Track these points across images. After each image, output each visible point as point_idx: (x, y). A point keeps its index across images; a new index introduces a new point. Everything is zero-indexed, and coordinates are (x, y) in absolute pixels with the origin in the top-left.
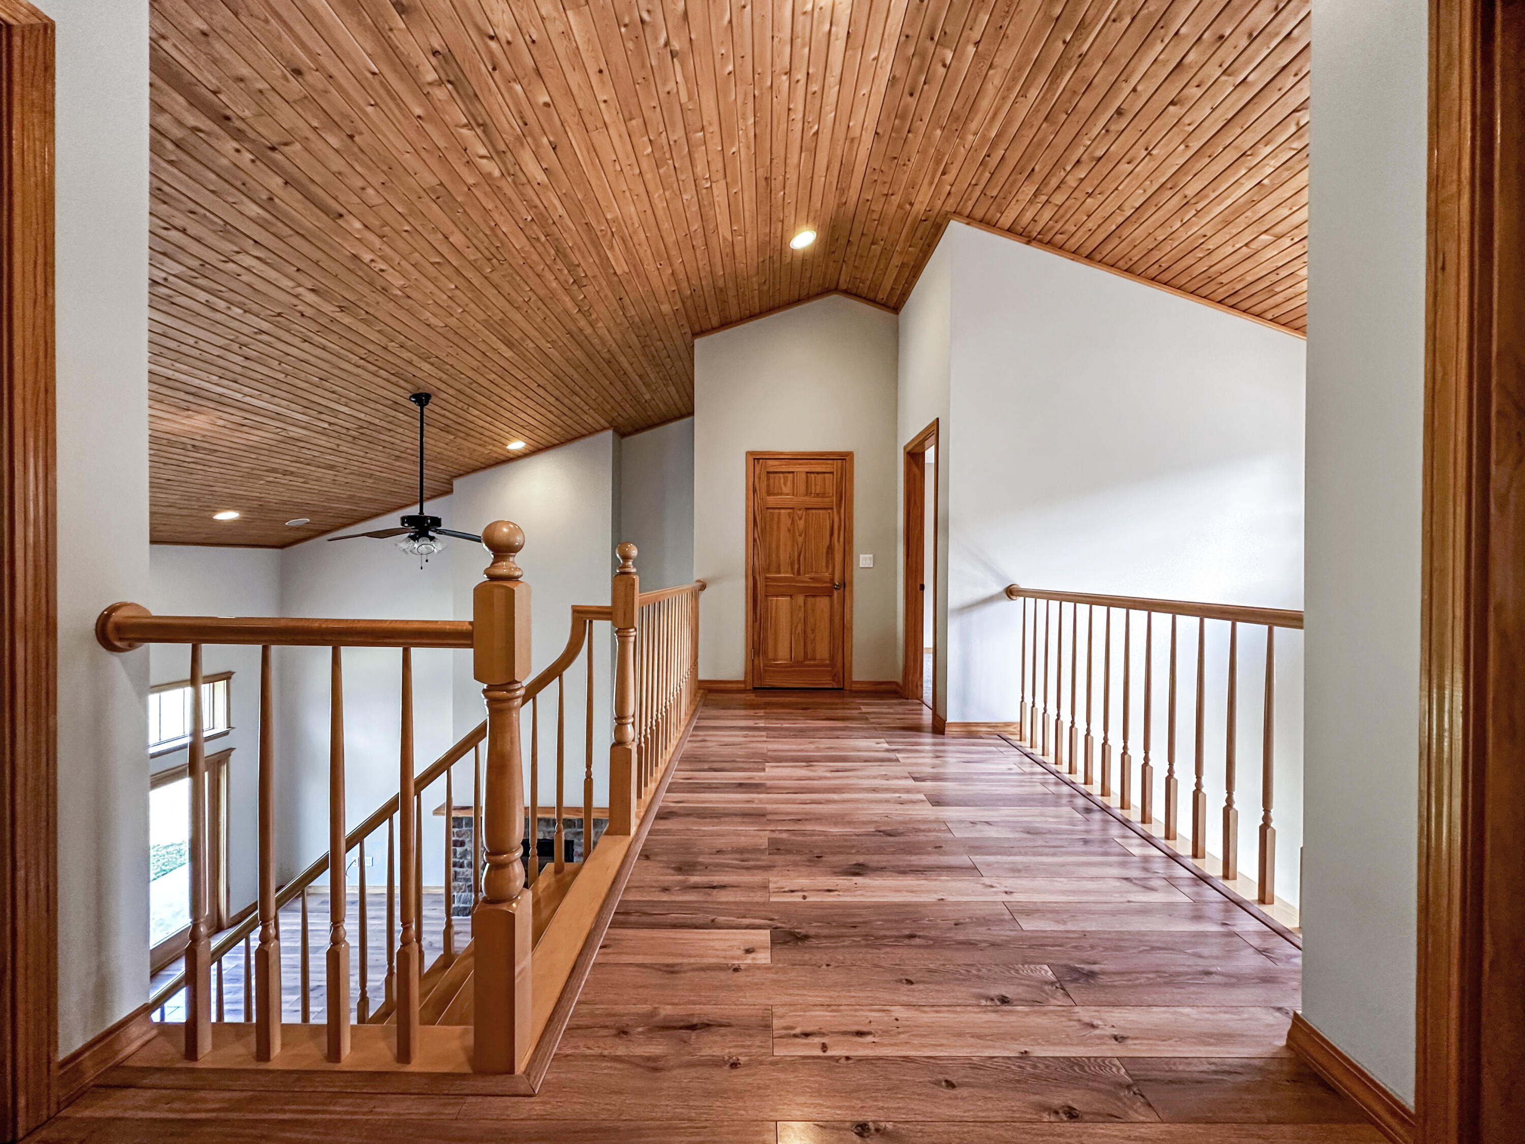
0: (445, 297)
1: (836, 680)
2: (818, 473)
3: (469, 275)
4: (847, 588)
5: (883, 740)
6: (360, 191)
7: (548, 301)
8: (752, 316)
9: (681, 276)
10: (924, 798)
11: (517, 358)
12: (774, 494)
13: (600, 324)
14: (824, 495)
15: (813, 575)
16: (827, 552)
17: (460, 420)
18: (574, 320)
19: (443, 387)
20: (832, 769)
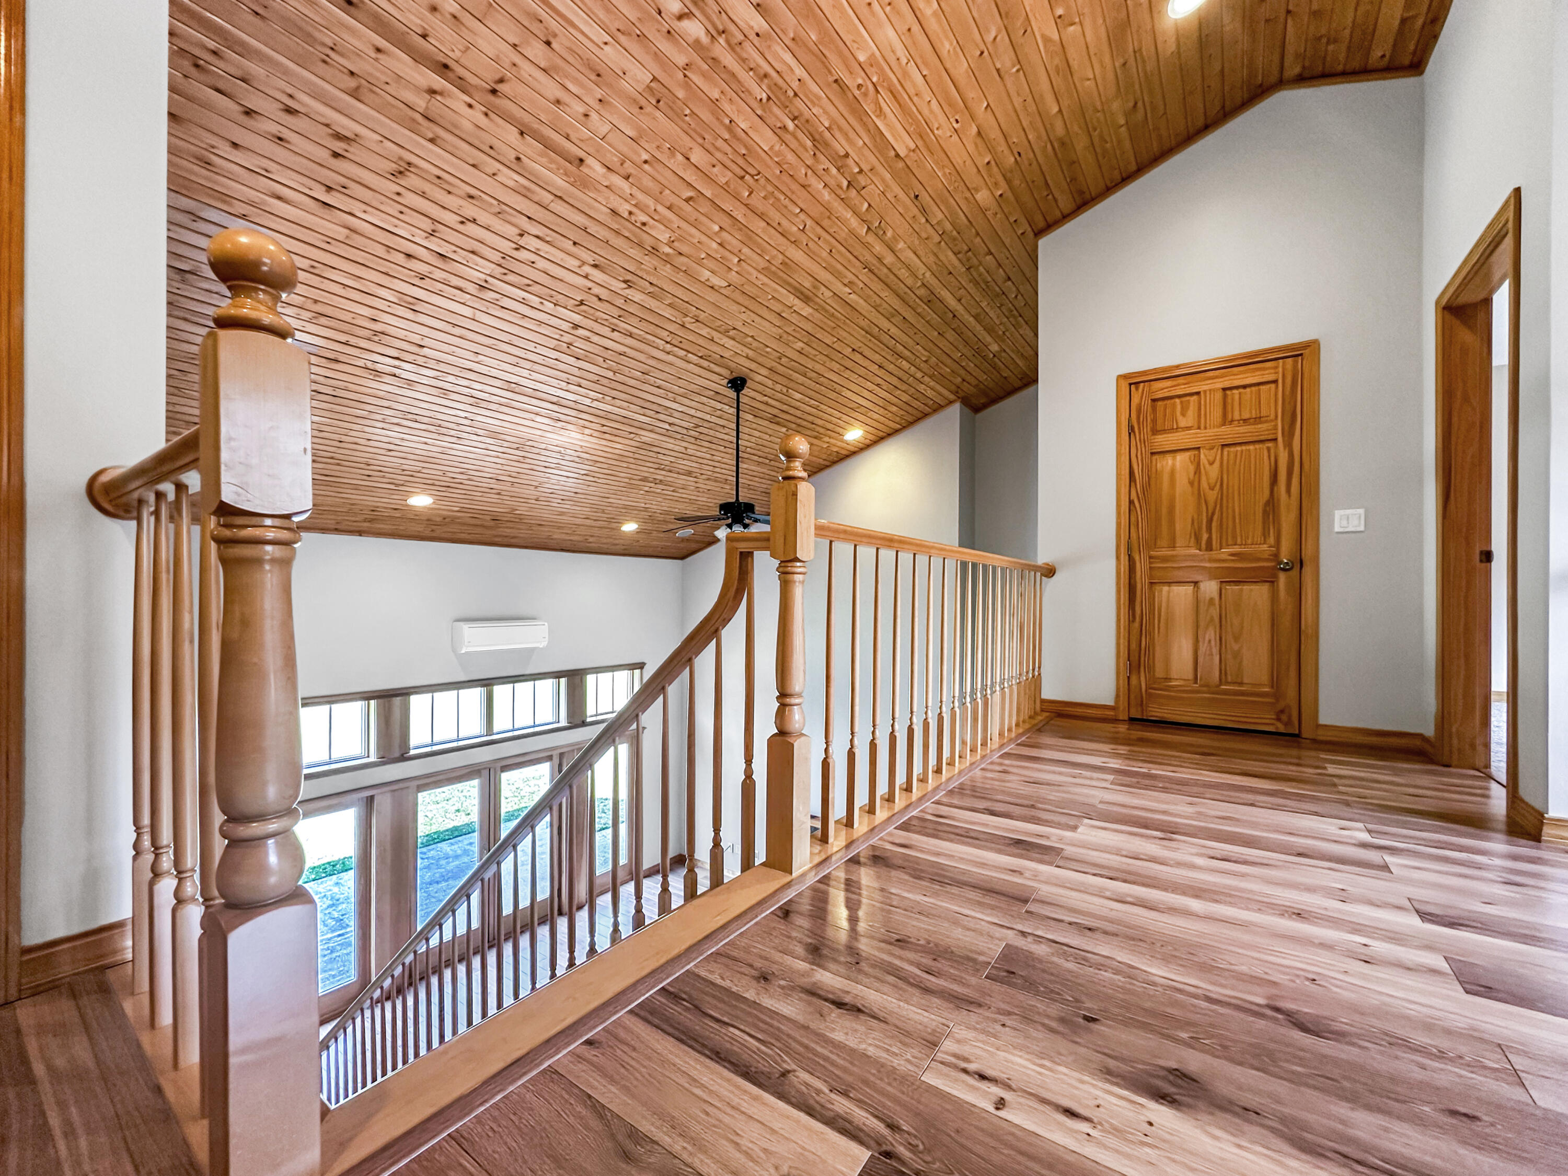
0: (715, 245)
1: (1284, 717)
2: (1244, 387)
3: (727, 207)
4: (1307, 570)
5: (1360, 825)
6: (583, 118)
7: (826, 223)
8: (1127, 179)
9: (994, 134)
10: (1444, 966)
11: (817, 315)
12: (1164, 431)
13: (901, 245)
14: (1258, 420)
15: (1236, 549)
16: (1266, 513)
17: (785, 408)
18: (866, 245)
19: (753, 366)
20: (1211, 853)
